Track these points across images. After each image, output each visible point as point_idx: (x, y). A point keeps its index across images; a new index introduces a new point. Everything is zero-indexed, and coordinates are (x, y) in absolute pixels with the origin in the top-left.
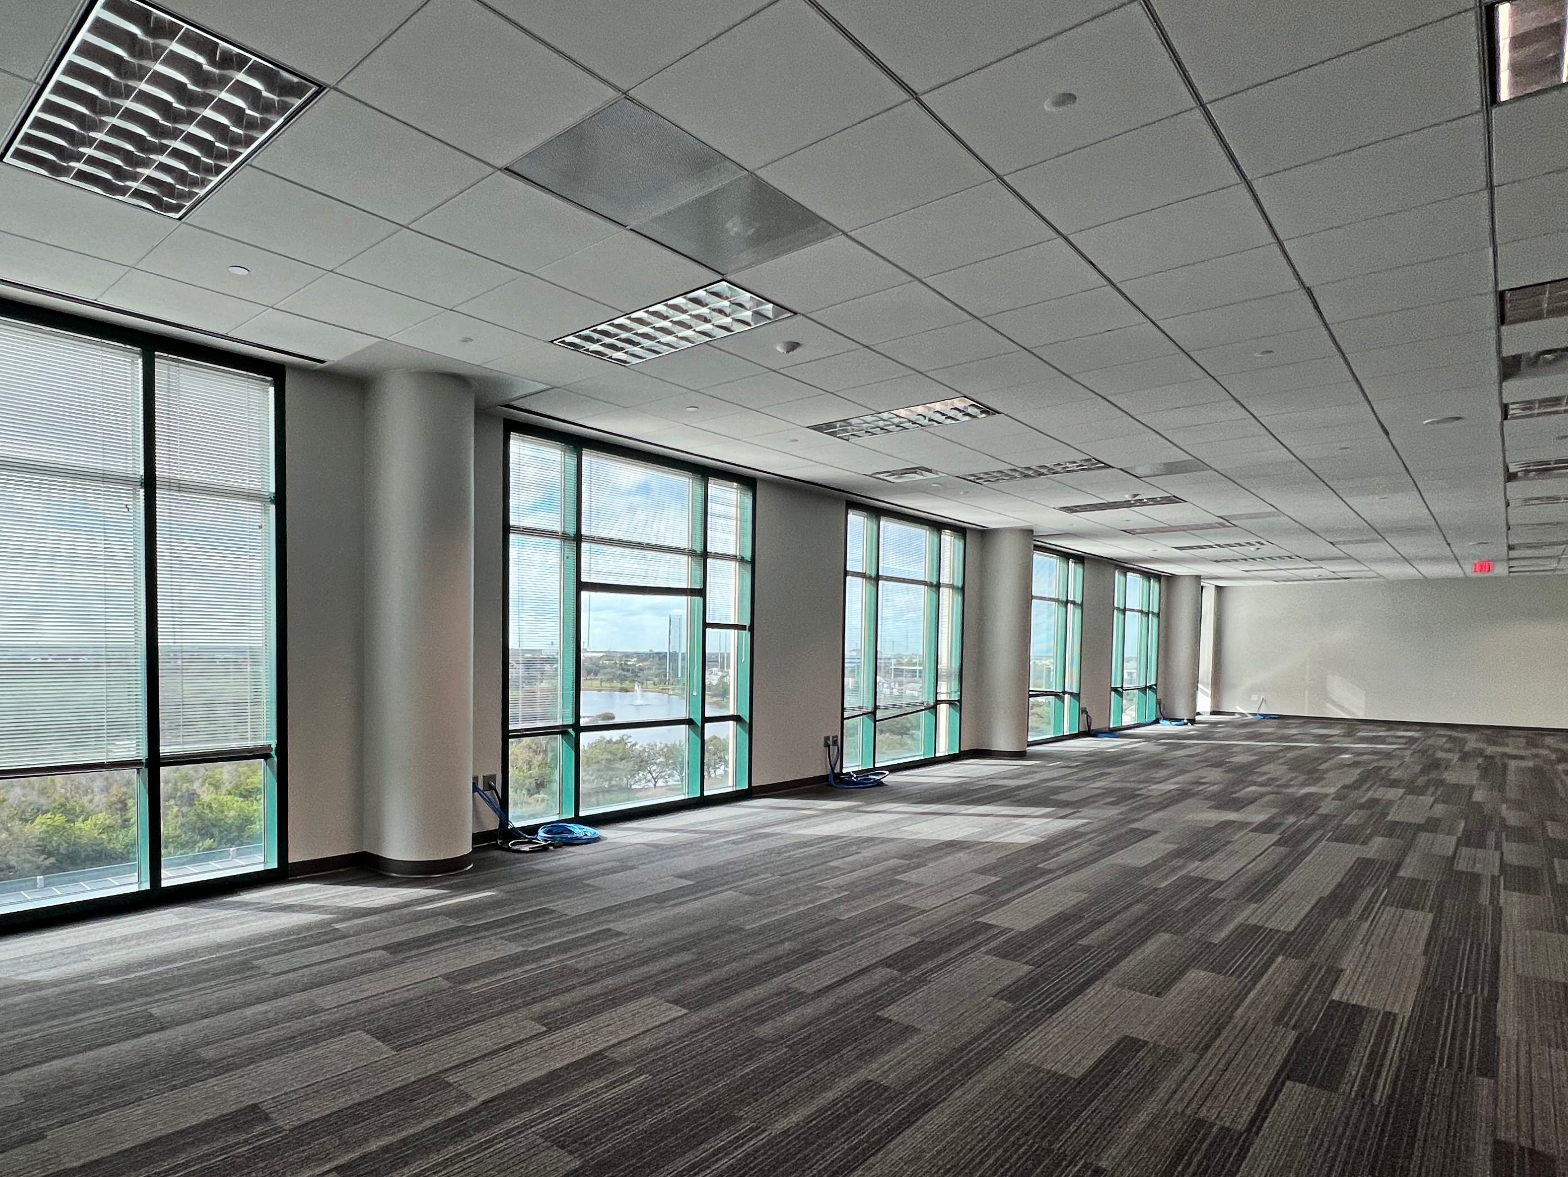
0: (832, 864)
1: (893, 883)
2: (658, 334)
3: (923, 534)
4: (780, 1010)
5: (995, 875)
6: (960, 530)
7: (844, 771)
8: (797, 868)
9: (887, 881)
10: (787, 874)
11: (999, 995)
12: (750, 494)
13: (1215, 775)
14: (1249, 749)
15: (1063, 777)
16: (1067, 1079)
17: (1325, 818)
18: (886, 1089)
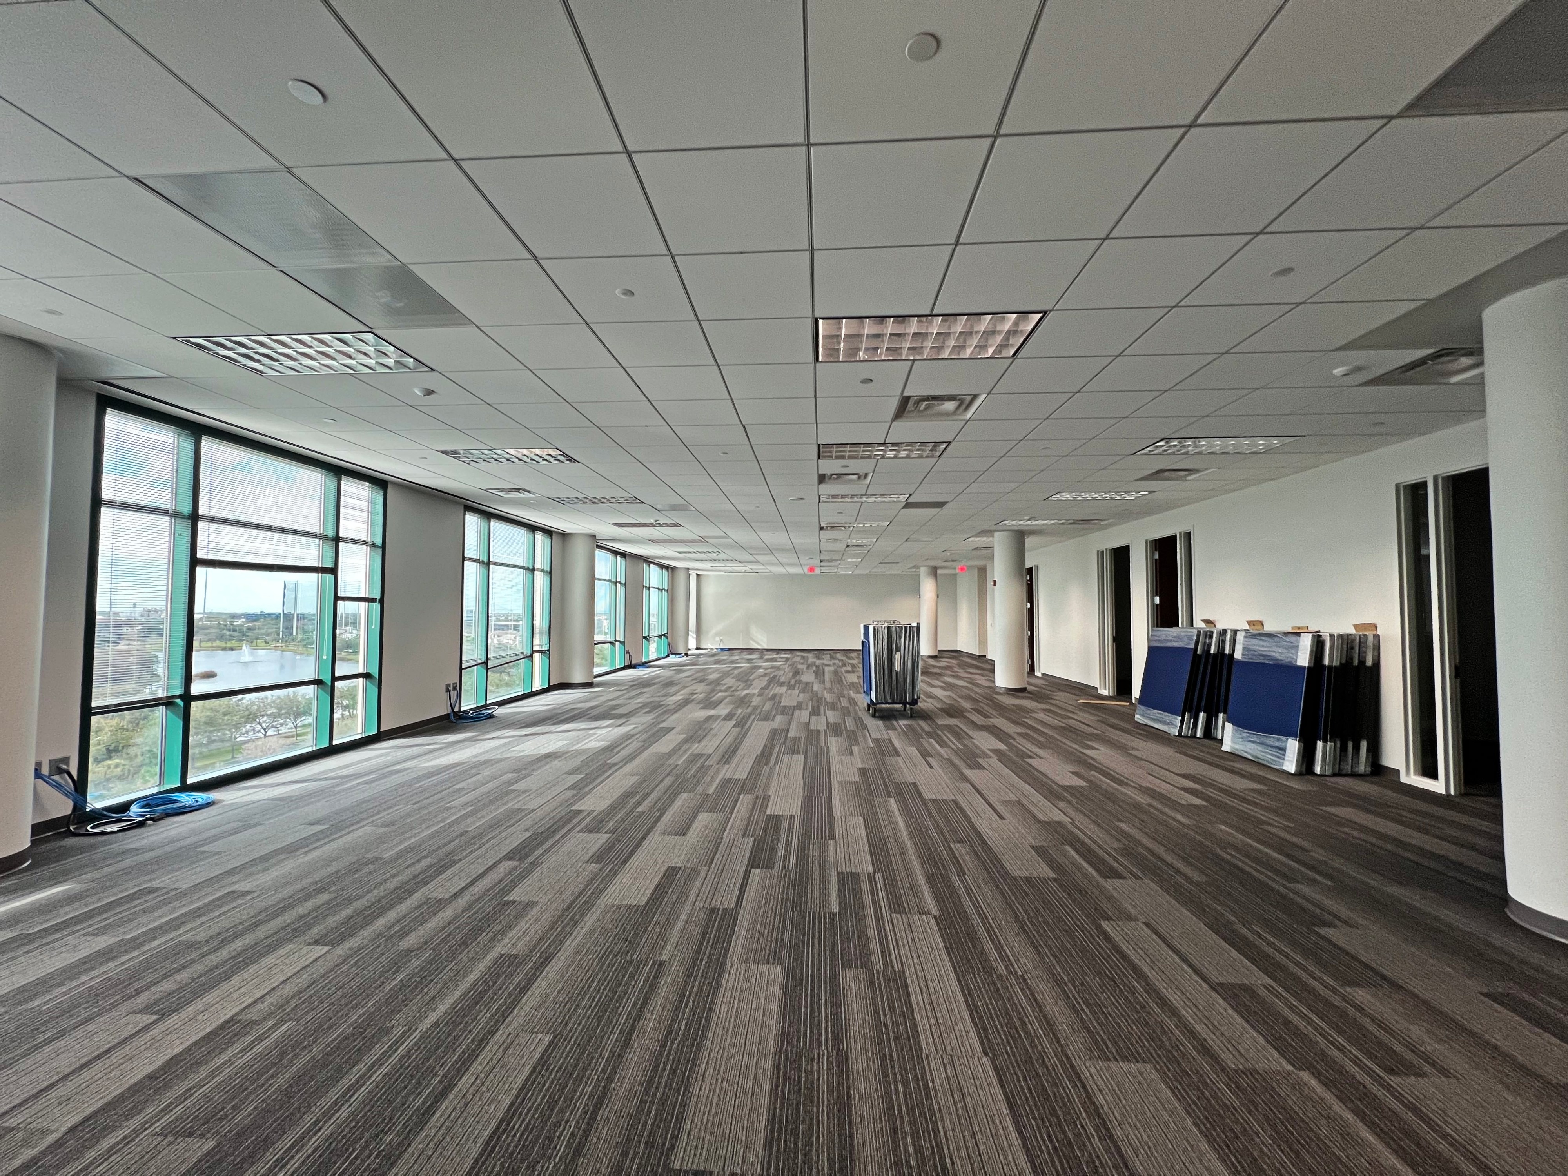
0: (457, 787)
1: (508, 793)
2: (299, 357)
3: (521, 534)
4: (422, 920)
5: (580, 773)
6: (548, 532)
7: (462, 709)
8: (427, 795)
9: (503, 793)
10: (419, 802)
11: (589, 861)
12: (382, 493)
13: (701, 688)
14: (717, 670)
15: (617, 698)
16: (637, 907)
17: (755, 708)
18: (516, 956)
